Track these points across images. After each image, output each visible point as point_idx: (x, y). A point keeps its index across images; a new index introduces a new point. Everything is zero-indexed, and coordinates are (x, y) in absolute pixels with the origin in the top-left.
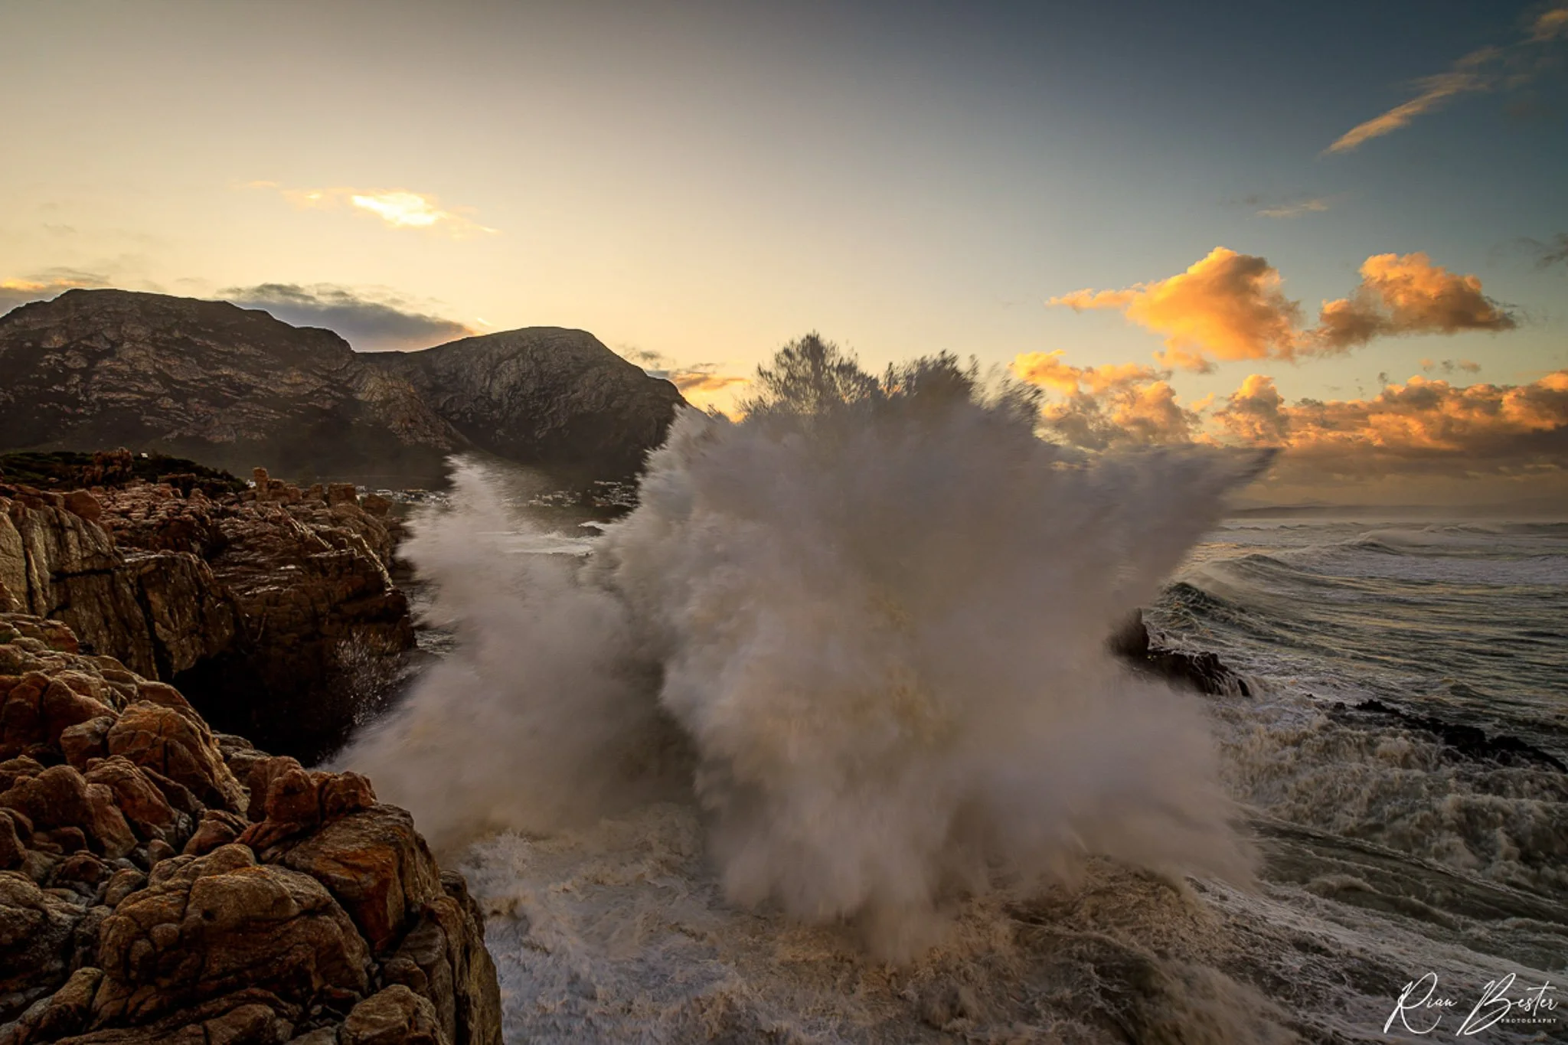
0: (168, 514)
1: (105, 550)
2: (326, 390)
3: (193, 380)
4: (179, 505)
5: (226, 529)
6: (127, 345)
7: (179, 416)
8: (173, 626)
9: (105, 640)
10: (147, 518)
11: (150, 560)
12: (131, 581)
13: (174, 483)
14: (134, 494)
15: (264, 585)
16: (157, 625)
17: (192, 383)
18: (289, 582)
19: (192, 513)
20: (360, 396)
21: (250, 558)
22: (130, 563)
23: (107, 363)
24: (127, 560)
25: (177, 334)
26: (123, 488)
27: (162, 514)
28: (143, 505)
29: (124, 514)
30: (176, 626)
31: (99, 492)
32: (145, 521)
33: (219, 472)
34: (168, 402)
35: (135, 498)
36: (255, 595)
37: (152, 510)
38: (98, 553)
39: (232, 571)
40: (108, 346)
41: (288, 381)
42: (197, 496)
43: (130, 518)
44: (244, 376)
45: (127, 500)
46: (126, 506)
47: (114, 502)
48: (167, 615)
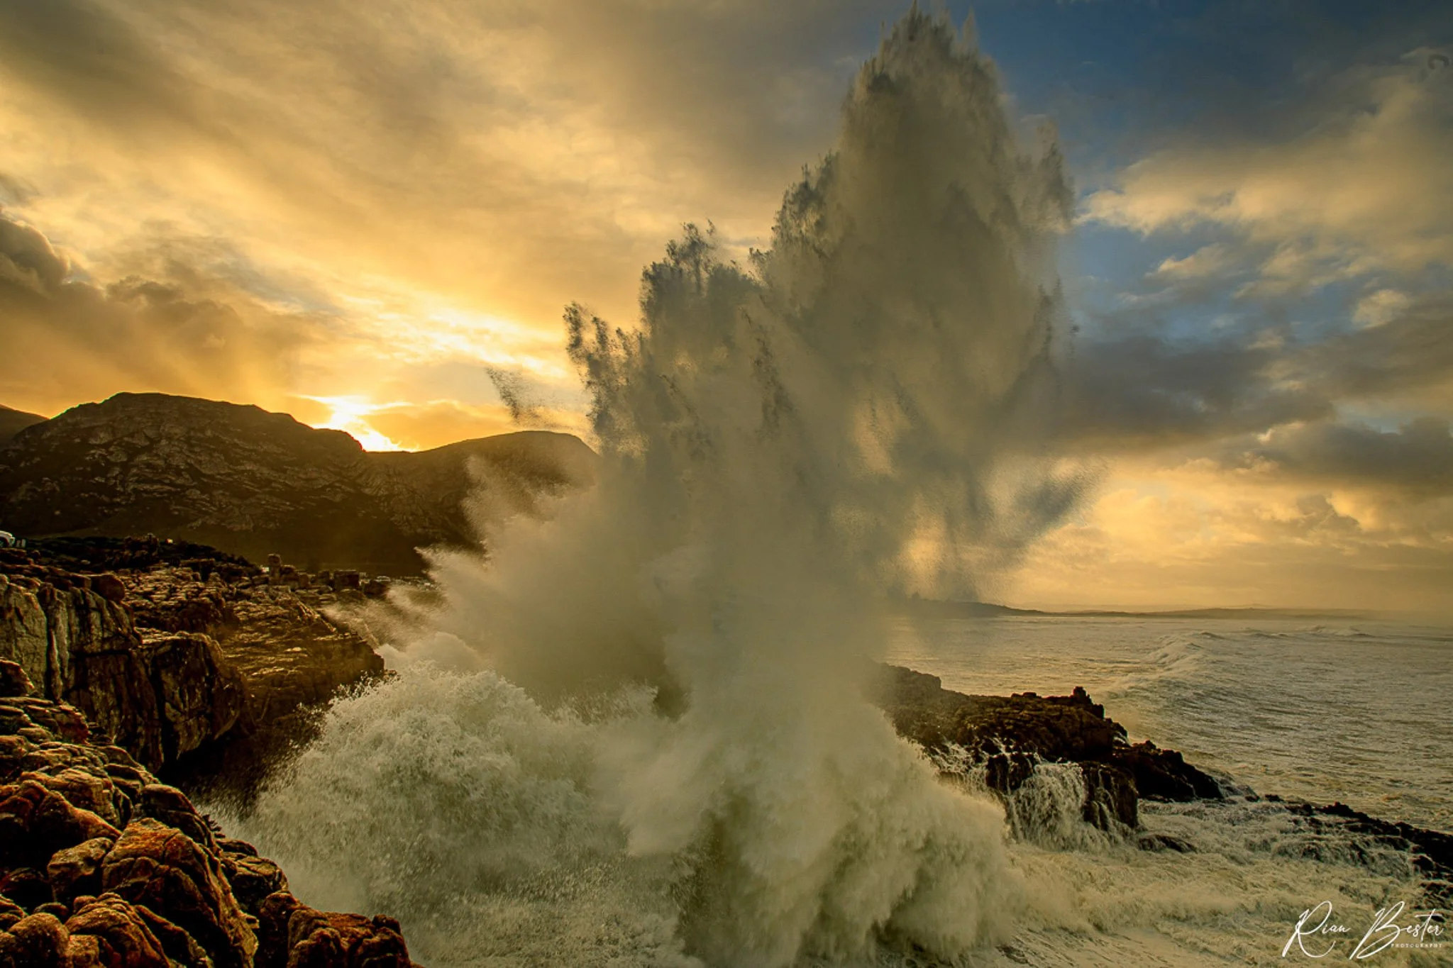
0: (187, 596)
1: (125, 631)
2: (337, 484)
3: (219, 474)
4: (198, 588)
5: (239, 611)
6: (164, 442)
7: (204, 506)
8: (182, 706)
9: (116, 720)
10: (167, 599)
11: (166, 641)
12: (146, 661)
13: (195, 567)
14: (158, 576)
15: (270, 666)
16: (168, 705)
17: (218, 477)
18: (294, 664)
19: (209, 596)
20: (367, 491)
21: (260, 639)
22: (147, 644)
23: (144, 458)
24: (144, 641)
25: (209, 433)
26: (148, 572)
27: (182, 596)
28: (165, 588)
29: (147, 595)
30: (185, 706)
31: (126, 574)
32: (165, 603)
33: (236, 558)
34: (196, 494)
35: (157, 580)
36: (261, 676)
37: (173, 591)
38: (117, 634)
39: (241, 652)
40: (147, 443)
41: (304, 477)
42: (215, 580)
43: (151, 600)
44: (265, 471)
45: (150, 582)
46: (149, 588)
47: (138, 585)
48: (177, 696)
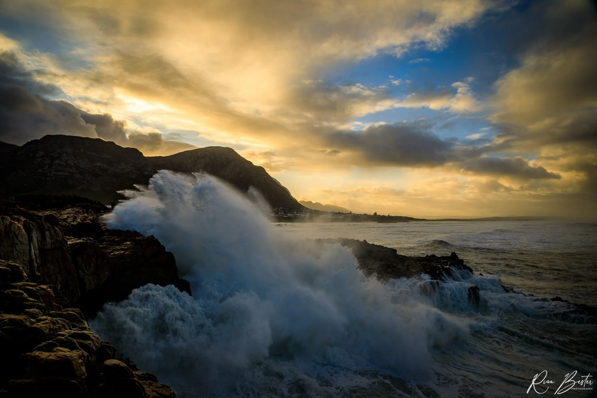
0: (81, 220)
1: (60, 239)
2: (134, 171)
4: (85, 216)
5: (102, 226)
6: (65, 155)
7: (82, 181)
8: (86, 271)
11: (77, 243)
13: (82, 207)
15: (118, 250)
16: (80, 271)
17: (86, 169)
18: (127, 249)
19: (90, 220)
20: (146, 173)
21: (112, 239)
22: (70, 244)
23: (57, 161)
24: (68, 243)
25: (82, 151)
26: (65, 210)
27: (79, 220)
28: (72, 217)
29: (65, 220)
30: (87, 271)
31: (55, 211)
32: (72, 223)
33: (97, 202)
34: (78, 176)
35: (68, 213)
36: (115, 255)
37: (75, 218)
38: (57, 241)
39: (105, 244)
40: (58, 155)
41: (120, 168)
42: (91, 213)
43: (67, 222)
44: (105, 166)
45: (66, 214)
46: (65, 216)
47: (61, 215)
48: (84, 267)
